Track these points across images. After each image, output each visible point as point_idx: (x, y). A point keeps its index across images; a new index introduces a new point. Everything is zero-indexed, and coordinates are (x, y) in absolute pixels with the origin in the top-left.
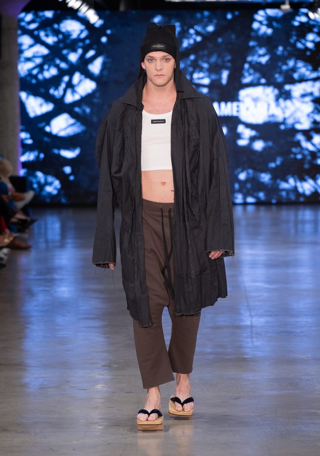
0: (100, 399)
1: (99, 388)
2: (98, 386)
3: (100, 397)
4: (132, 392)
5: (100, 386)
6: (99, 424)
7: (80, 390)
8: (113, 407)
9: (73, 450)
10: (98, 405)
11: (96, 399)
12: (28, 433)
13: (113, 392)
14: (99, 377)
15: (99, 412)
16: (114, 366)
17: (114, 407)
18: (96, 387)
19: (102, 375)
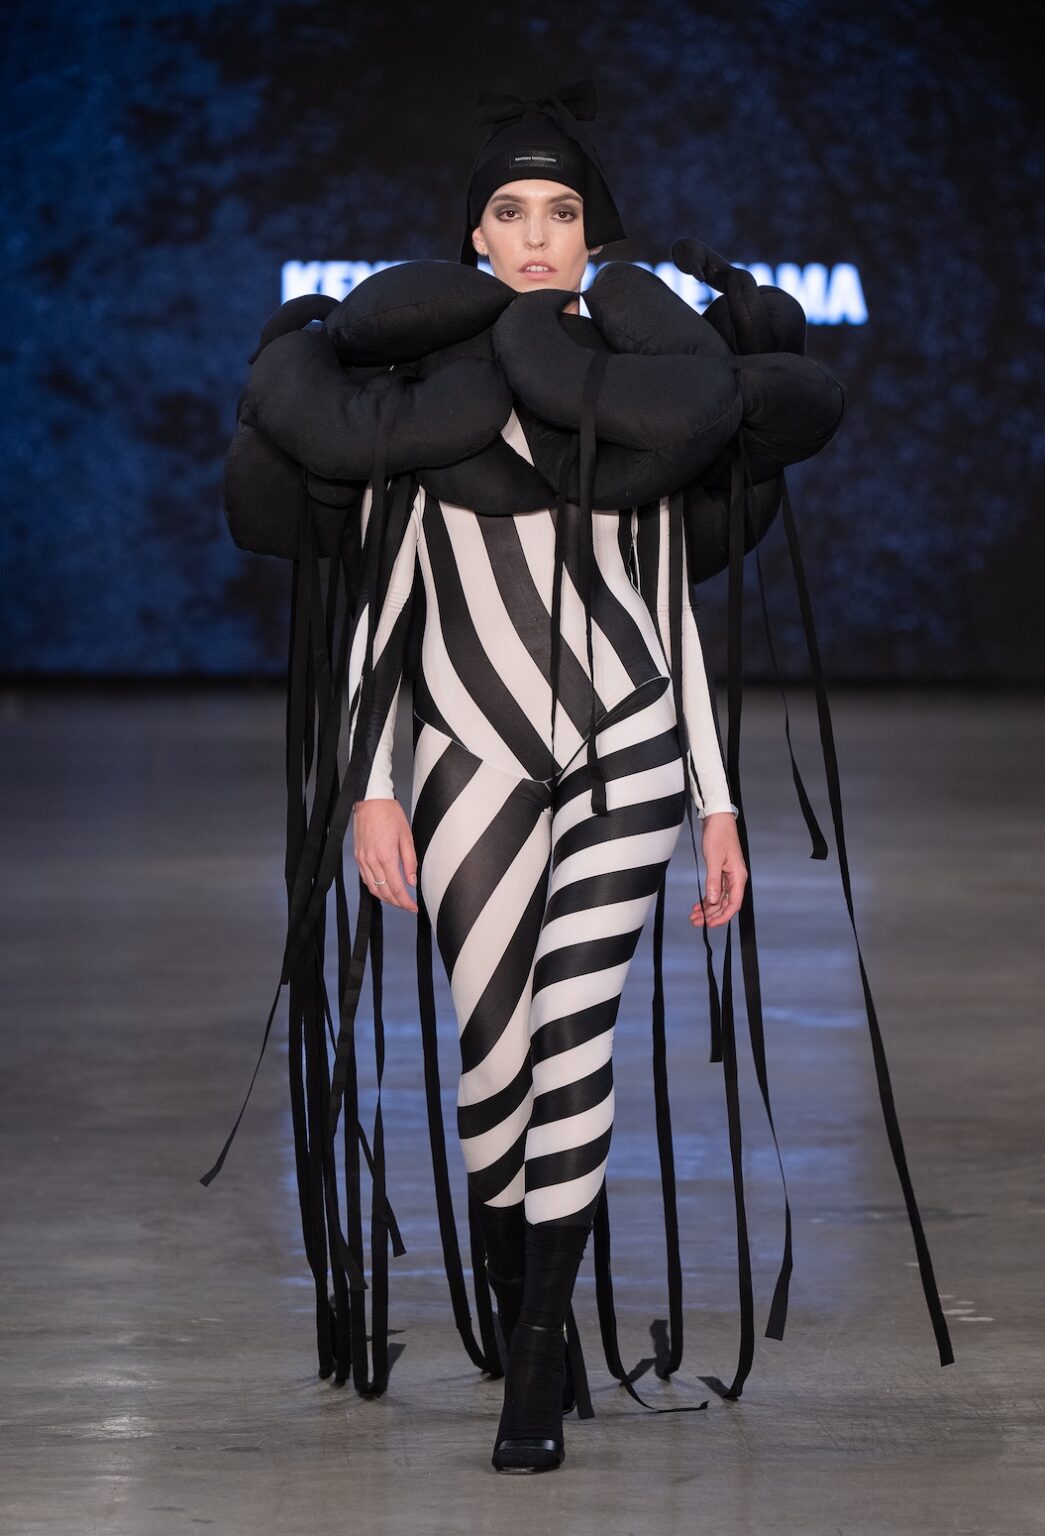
0: (125, 1473)
1: (118, 1428)
2: (117, 1420)
3: (122, 1468)
4: (257, 1449)
5: (125, 1420)
8: (177, 1506)
10: (117, 1500)
11: (107, 1473)
13: (178, 1448)
14: (121, 1383)
15: (118, 1530)
16: (184, 1340)
17: (181, 1510)
18: (108, 1428)
19: (134, 1376)
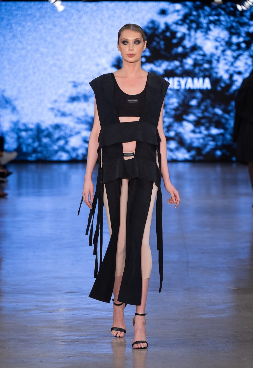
0: (63, 320)
1: (62, 311)
2: (61, 309)
3: (62, 319)
6: (62, 341)
7: (46, 312)
9: (40, 361)
10: (61, 325)
12: (4, 347)
15: (61, 331)
17: (74, 327)
